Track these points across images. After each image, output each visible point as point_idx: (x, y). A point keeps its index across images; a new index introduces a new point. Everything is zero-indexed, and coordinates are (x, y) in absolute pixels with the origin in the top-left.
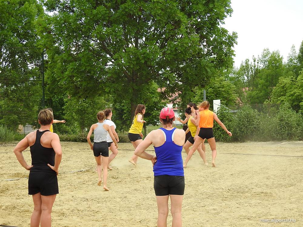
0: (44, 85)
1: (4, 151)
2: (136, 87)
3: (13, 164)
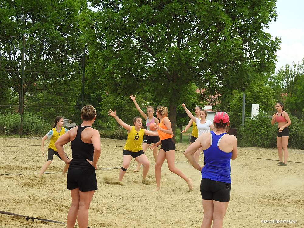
0: (84, 80)
2: (176, 88)
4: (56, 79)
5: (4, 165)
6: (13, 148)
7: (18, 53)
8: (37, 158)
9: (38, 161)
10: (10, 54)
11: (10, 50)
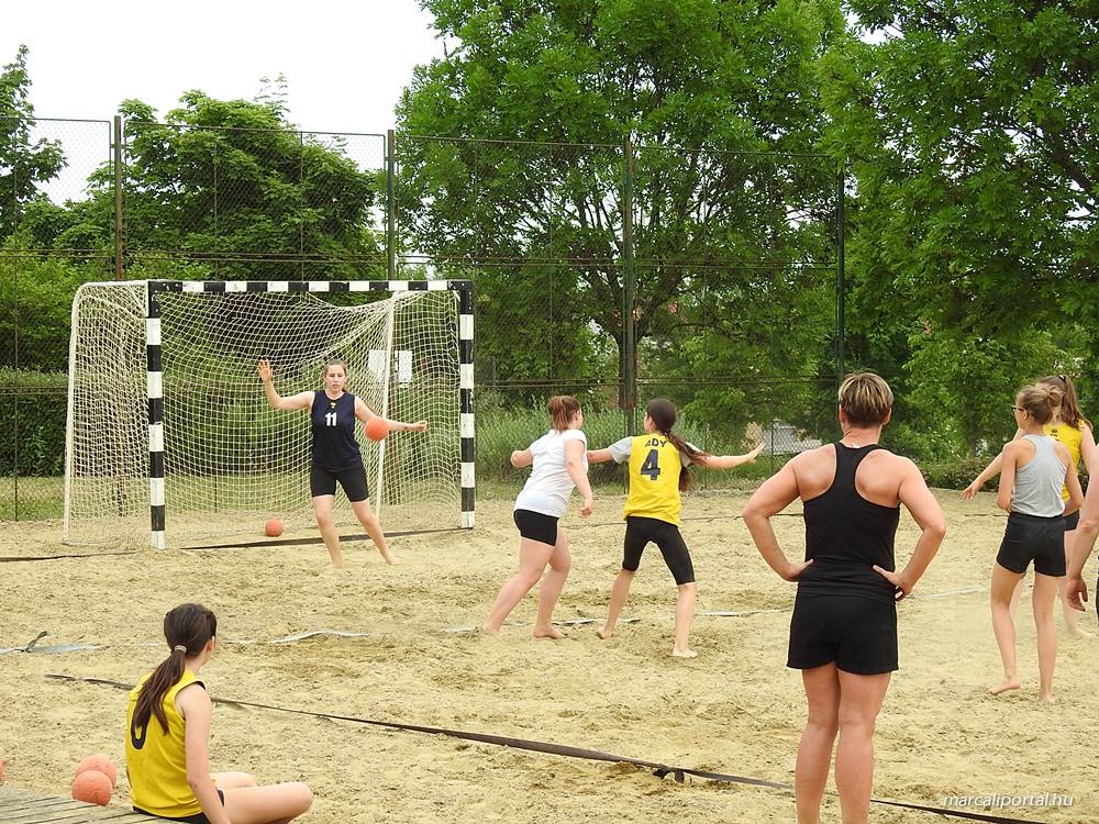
0: (844, 284)
1: (699, 514)
3: (733, 561)
4: (744, 285)
5: (574, 590)
6: (603, 532)
7: (610, 200)
10: (581, 207)
11: (581, 193)
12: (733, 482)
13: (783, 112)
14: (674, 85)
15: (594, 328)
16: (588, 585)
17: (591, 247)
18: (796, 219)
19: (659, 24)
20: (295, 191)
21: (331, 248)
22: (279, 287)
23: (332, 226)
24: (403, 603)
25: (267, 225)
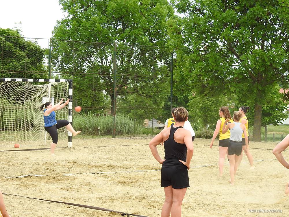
0: (172, 82)
1: (133, 144)
3: (142, 157)
4: (145, 82)
5: (99, 164)
6: (107, 148)
7: (110, 58)
8: (130, 158)
9: (131, 160)
10: (102, 60)
11: (102, 56)
12: (141, 135)
13: (156, 35)
14: (128, 27)
15: (104, 93)
16: (102, 163)
17: (104, 71)
18: (160, 64)
19: (123, 10)
20: (24, 54)
21: (33, 69)
22: (19, 80)
23: (34, 64)
24: (52, 167)
25: (16, 63)
